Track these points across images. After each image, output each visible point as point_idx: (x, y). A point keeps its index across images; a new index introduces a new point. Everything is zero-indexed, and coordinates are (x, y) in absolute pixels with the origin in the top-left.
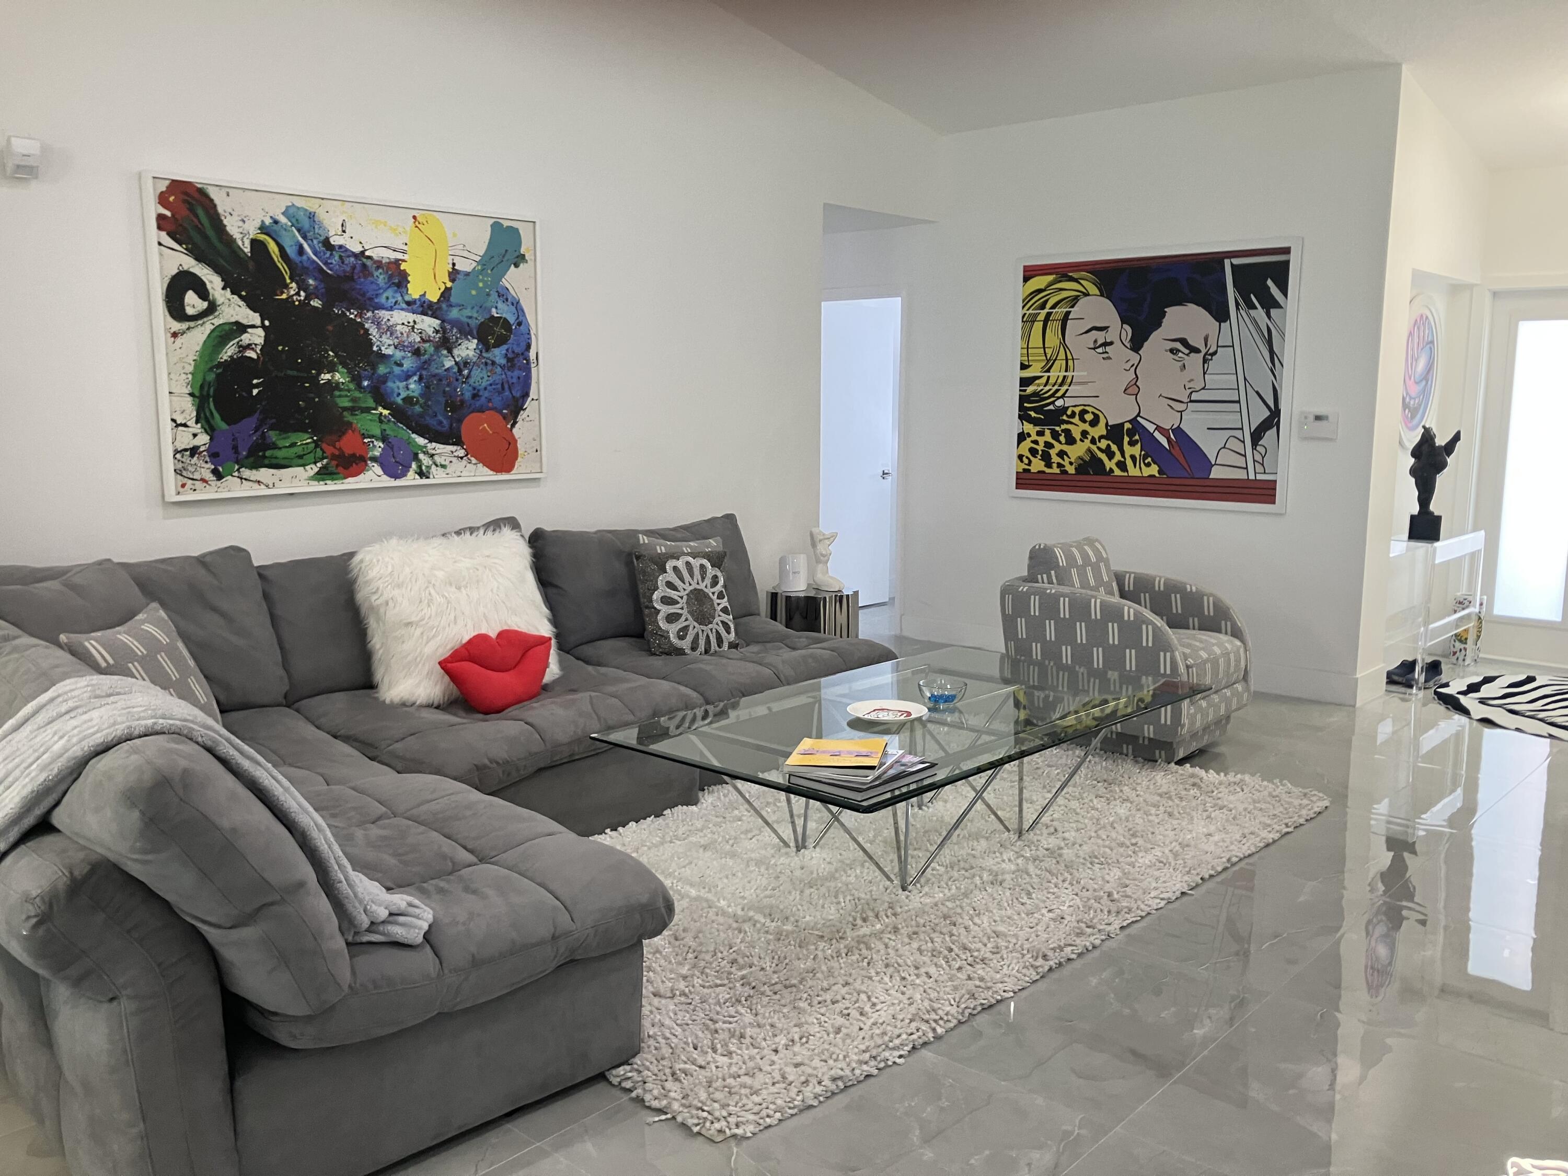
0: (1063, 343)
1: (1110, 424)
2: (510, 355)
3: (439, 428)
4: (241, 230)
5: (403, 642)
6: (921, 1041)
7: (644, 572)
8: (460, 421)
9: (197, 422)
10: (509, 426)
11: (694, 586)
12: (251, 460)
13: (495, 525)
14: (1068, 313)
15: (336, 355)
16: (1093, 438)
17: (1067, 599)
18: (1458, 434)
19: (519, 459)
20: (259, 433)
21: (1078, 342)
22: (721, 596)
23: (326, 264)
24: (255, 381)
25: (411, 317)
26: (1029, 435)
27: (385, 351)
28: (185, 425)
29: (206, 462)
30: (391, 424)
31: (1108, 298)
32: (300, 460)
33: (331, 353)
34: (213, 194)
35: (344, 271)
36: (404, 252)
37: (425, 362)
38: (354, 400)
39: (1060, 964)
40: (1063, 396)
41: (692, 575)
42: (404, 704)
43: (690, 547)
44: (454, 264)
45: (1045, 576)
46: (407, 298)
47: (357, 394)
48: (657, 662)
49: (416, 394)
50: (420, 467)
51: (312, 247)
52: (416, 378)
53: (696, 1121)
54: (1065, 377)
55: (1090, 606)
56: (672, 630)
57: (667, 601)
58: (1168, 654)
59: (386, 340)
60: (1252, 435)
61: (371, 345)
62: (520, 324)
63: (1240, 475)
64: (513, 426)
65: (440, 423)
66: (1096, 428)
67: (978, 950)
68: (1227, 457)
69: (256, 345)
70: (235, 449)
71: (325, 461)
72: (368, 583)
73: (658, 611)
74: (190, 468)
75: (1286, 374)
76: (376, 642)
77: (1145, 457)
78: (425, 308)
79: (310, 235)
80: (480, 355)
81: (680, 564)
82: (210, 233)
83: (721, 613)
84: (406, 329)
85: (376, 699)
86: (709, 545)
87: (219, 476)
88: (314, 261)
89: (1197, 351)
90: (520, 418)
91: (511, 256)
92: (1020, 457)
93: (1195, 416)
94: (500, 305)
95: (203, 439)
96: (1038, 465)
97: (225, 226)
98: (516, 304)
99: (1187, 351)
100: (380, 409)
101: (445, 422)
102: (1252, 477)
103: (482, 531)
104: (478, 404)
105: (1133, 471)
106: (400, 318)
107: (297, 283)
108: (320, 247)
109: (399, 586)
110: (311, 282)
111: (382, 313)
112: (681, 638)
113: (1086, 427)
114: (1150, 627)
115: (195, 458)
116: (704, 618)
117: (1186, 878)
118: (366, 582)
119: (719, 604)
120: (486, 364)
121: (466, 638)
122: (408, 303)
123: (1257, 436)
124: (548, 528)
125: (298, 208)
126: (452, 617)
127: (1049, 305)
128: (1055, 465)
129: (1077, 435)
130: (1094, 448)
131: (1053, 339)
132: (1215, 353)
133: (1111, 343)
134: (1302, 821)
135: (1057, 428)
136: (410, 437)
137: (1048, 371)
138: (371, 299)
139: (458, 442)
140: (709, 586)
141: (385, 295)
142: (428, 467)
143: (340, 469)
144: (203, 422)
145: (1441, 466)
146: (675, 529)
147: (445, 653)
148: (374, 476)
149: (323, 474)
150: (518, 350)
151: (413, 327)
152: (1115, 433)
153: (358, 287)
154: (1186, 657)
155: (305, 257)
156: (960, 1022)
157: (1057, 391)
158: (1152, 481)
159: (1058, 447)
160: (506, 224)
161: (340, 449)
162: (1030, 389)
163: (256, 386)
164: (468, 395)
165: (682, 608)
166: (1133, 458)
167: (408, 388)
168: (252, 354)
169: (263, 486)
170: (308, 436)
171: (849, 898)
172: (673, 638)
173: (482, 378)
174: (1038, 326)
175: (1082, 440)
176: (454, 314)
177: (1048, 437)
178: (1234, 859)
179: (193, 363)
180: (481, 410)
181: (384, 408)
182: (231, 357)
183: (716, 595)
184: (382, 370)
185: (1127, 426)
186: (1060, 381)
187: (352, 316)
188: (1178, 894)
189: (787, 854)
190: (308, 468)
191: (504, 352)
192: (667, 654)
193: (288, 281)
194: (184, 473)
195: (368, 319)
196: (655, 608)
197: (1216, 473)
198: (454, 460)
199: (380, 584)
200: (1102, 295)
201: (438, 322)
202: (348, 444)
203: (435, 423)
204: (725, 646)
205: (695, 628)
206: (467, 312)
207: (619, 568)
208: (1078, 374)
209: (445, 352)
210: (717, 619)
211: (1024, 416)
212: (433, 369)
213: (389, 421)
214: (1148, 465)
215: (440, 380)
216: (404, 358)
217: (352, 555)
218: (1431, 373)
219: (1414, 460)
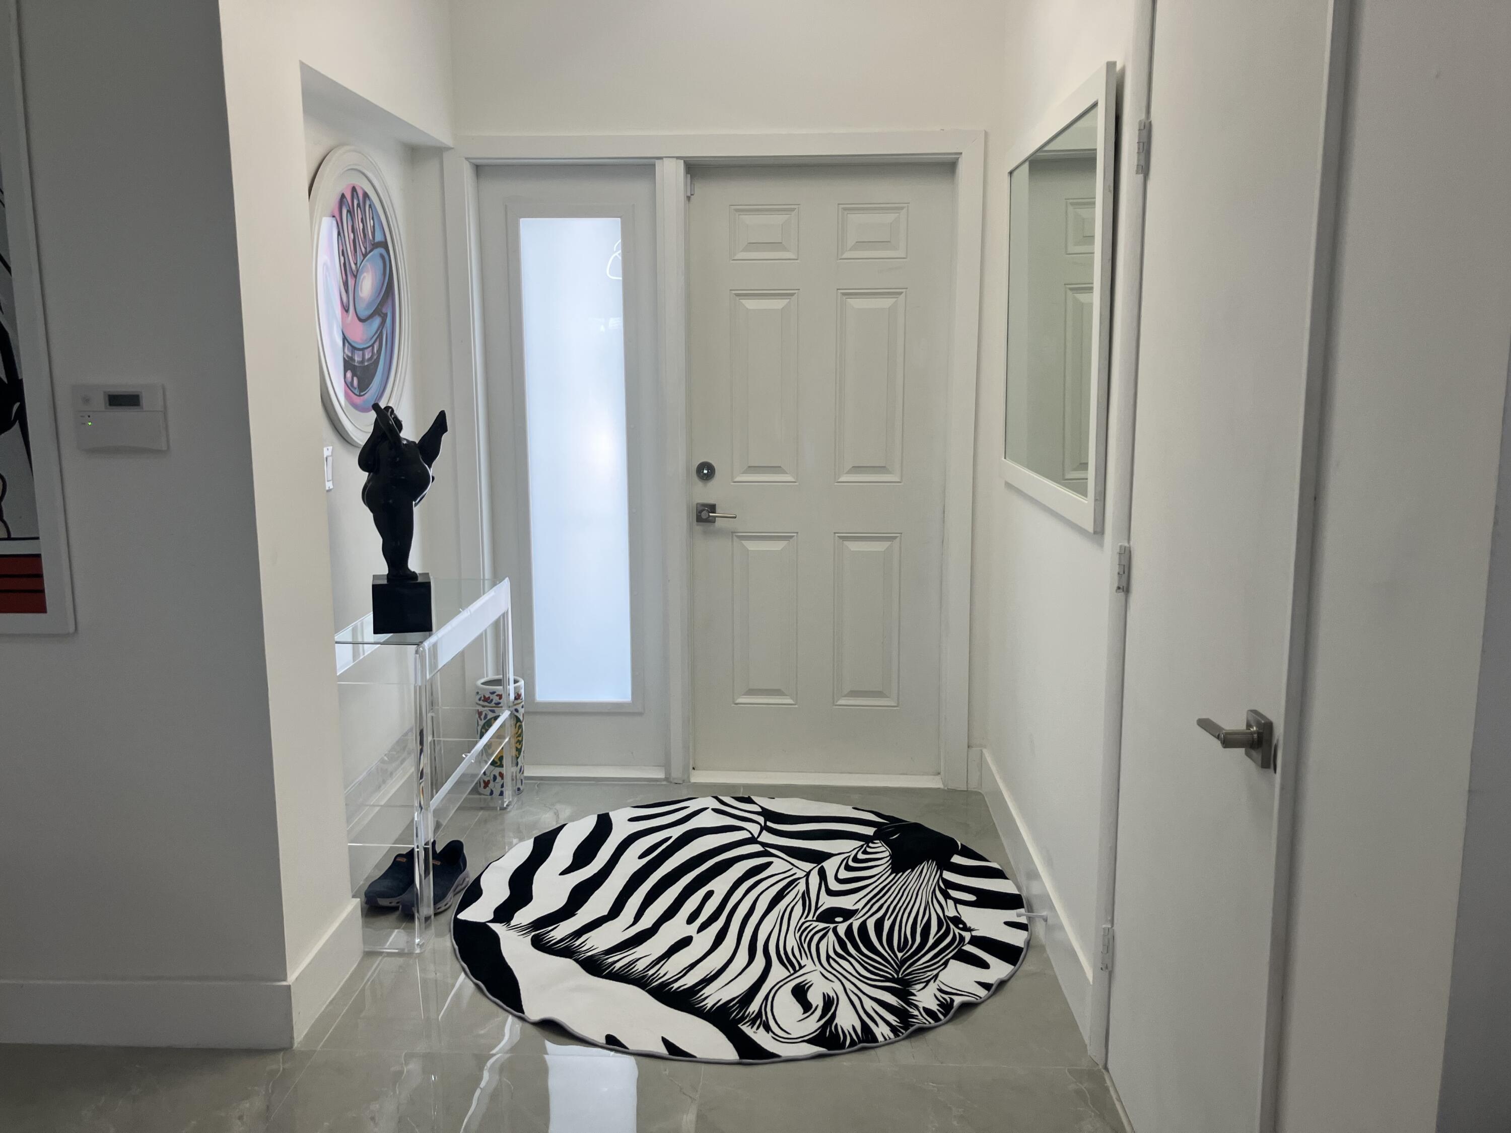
18: (443, 418)
145: (417, 484)
218: (390, 302)
219: (366, 475)
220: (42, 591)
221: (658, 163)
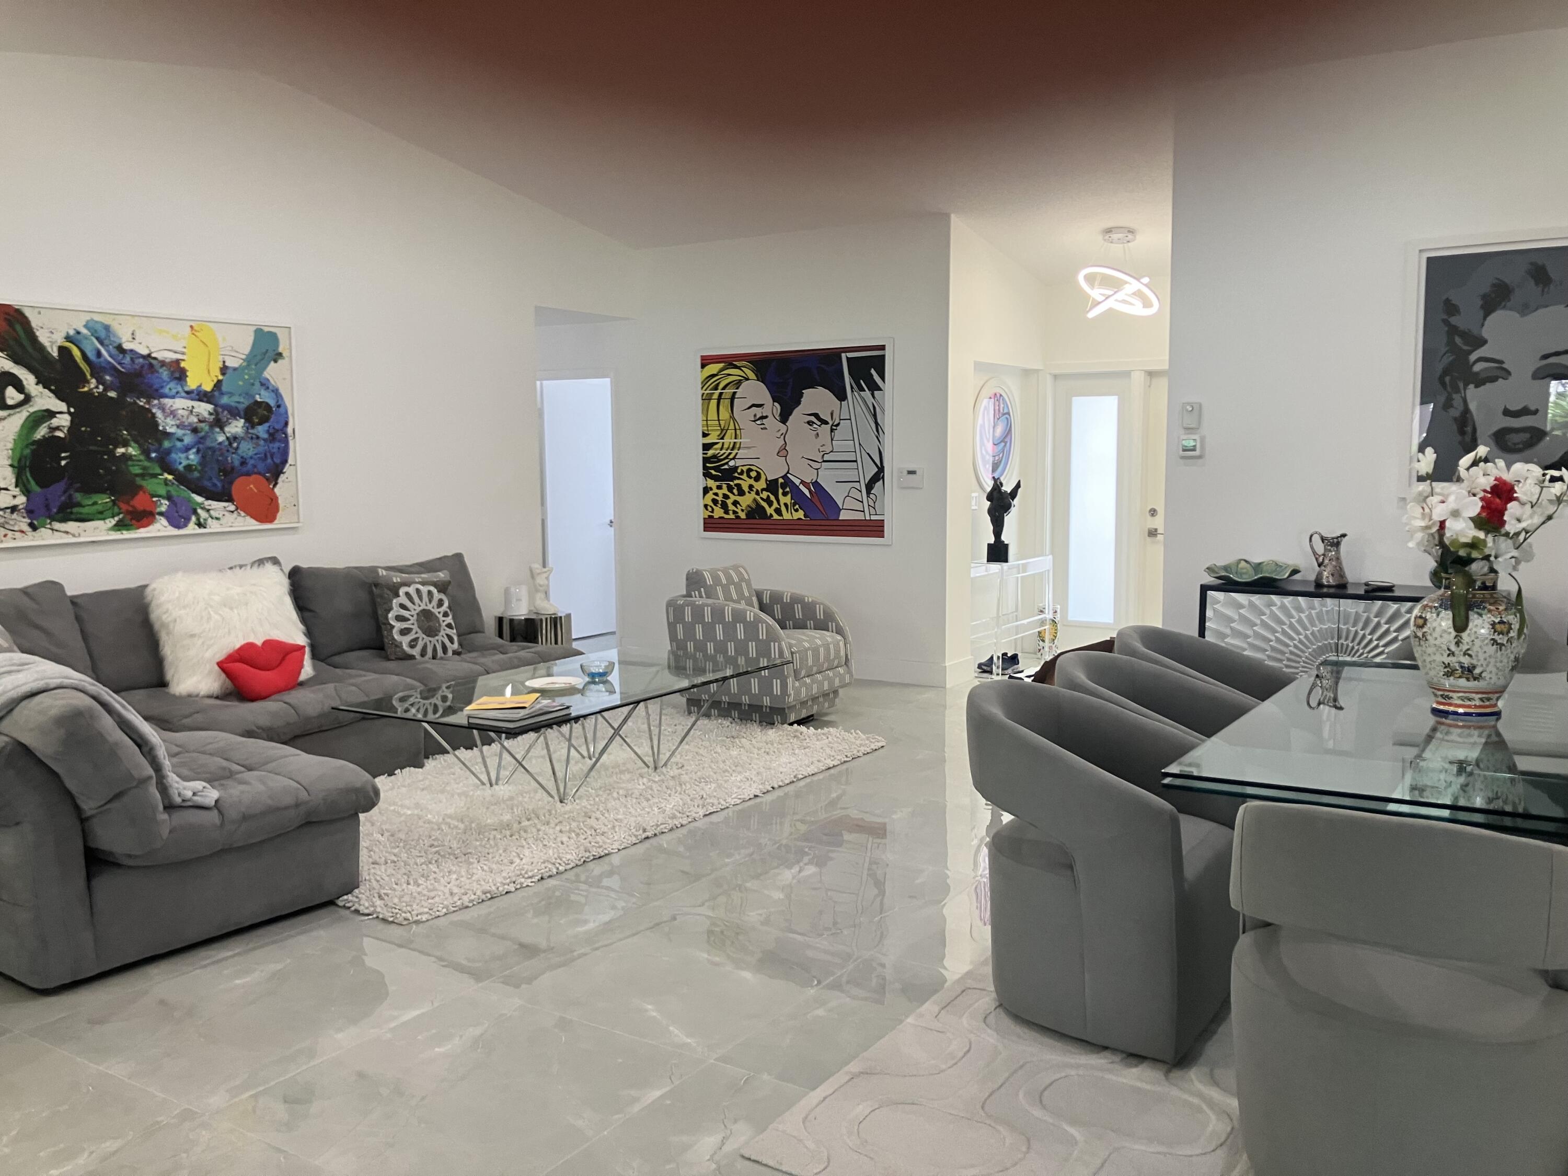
0: (732, 417)
1: (769, 479)
2: (271, 431)
3: (213, 489)
4: (50, 339)
5: (189, 649)
6: (548, 874)
7: (381, 596)
8: (231, 483)
9: (16, 486)
10: (271, 486)
11: (423, 607)
12: (61, 515)
13: (261, 562)
14: (735, 393)
15: (129, 434)
16: (757, 491)
17: (709, 608)
18: (1019, 482)
19: (280, 512)
20: (67, 495)
21: (744, 417)
22: (446, 615)
23: (120, 364)
24: (63, 455)
25: (190, 403)
26: (711, 489)
27: (169, 430)
28: (6, 489)
29: (24, 517)
30: (175, 486)
31: (762, 382)
32: (100, 515)
33: (125, 432)
34: (28, 313)
35: (135, 369)
36: (183, 353)
37: (201, 438)
38: (144, 468)
39: (655, 835)
40: (734, 458)
41: (420, 598)
42: (190, 696)
43: (421, 577)
44: (224, 362)
45: (697, 593)
46: (186, 389)
47: (147, 464)
48: (391, 665)
49: (194, 463)
50: (198, 519)
51: (108, 351)
52: (194, 450)
53: (391, 915)
54: (735, 443)
55: (724, 613)
56: (405, 641)
57: (400, 618)
58: (776, 644)
59: (170, 421)
60: (867, 486)
61: (157, 425)
62: (279, 406)
63: (860, 516)
64: (275, 486)
65: (215, 485)
66: (759, 483)
67: (600, 829)
68: (850, 503)
69: (63, 427)
70: (48, 507)
71: (121, 516)
72: (159, 606)
73: (393, 627)
74: (11, 522)
75: (887, 439)
76: (167, 650)
77: (794, 505)
78: (201, 396)
79: (106, 342)
80: (247, 432)
81: (411, 590)
82: (26, 343)
83: (446, 628)
84: (185, 413)
85: (168, 693)
86: (438, 576)
87: (34, 528)
88: (109, 363)
89: (826, 423)
90: (280, 480)
91: (271, 354)
92: (706, 506)
93: (827, 472)
94: (263, 392)
95: (21, 500)
96: (718, 512)
97: (37, 337)
98: (276, 392)
99: (819, 423)
100: (166, 475)
101: (219, 484)
102: (868, 518)
103: (249, 567)
104: (245, 469)
105: (786, 516)
106: (180, 404)
107: (96, 379)
108: (114, 352)
109: (185, 607)
110: (108, 378)
111: (166, 401)
112: (412, 647)
113: (752, 482)
114: (764, 625)
115: (15, 514)
116: (431, 631)
117: (761, 787)
118: (157, 606)
119: (444, 621)
120: (252, 438)
121: (238, 646)
122: (188, 393)
123: (869, 487)
124: (304, 565)
125: (97, 322)
126: (226, 630)
127: (721, 386)
128: (731, 512)
129: (746, 488)
130: (758, 498)
131: (725, 414)
132: (838, 425)
133: (766, 417)
134: (860, 754)
135: (731, 483)
136: (190, 497)
137: (722, 438)
138: (157, 390)
139: (230, 500)
140: (436, 607)
141: (168, 387)
142: (205, 520)
143: (134, 522)
144: (21, 486)
145: (1007, 508)
146: (411, 566)
147: (221, 656)
148: (161, 527)
149: (119, 526)
150: (277, 427)
151: (191, 411)
152: (772, 486)
153: (146, 381)
154: (790, 646)
155: (102, 359)
156: (577, 865)
157: (730, 454)
158: (800, 522)
159: (733, 498)
160: (266, 329)
161: (133, 507)
162: (710, 453)
163: (64, 458)
164: (237, 463)
165: (413, 624)
166: (786, 505)
167: (188, 458)
168: (60, 434)
169: (71, 536)
170: (108, 496)
171: (520, 808)
172: (405, 647)
173: (249, 449)
174: (714, 403)
175: (749, 493)
176: (225, 400)
177: (725, 490)
178: (800, 776)
179: (12, 441)
180: (248, 474)
181: (169, 474)
182: (44, 436)
183: (442, 614)
184: (166, 444)
185: (781, 480)
186: (731, 446)
187: (141, 404)
188: (752, 796)
189: (484, 789)
190: (107, 521)
191: (266, 428)
192: (401, 659)
193: (89, 377)
194: (7, 526)
195: (155, 405)
196: (391, 625)
197: (843, 516)
198: (226, 513)
199: (170, 606)
200: (758, 380)
201: (212, 406)
202: (139, 502)
203: (210, 485)
204: (450, 653)
205: (423, 639)
206: (236, 398)
207: (363, 595)
208: (744, 441)
209: (218, 430)
210: (442, 633)
211: (707, 475)
212: (209, 443)
213: (173, 484)
214: (796, 510)
215: (214, 451)
216: (184, 435)
217: (146, 586)
218: (1009, 437)
219: (989, 503)
220: (883, 531)
221: (1132, 373)
